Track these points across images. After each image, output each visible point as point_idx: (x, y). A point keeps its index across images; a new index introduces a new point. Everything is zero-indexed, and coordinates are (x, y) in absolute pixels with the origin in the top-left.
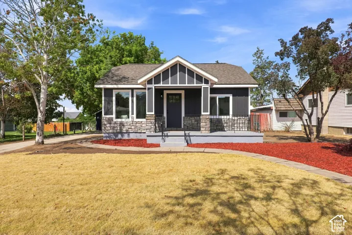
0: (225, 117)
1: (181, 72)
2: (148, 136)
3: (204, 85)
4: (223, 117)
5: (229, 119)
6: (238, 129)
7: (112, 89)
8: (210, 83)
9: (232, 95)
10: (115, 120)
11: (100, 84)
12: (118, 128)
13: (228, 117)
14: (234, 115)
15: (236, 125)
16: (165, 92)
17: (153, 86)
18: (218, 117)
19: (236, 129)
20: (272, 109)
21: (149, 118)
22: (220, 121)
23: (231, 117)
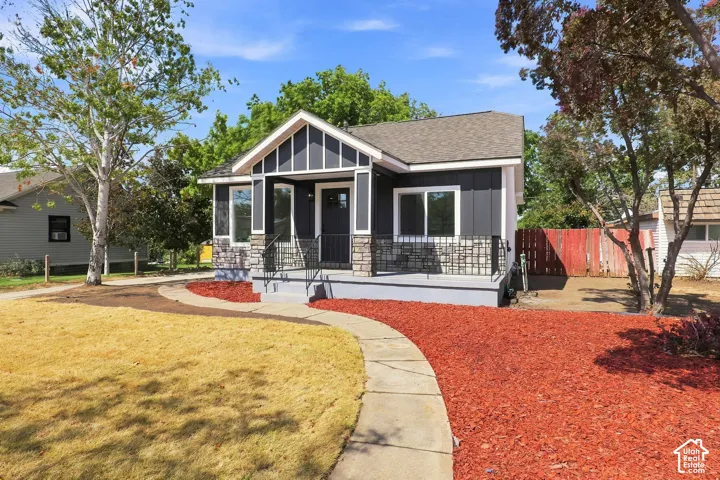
0: (443, 239)
1: (314, 143)
2: (254, 278)
3: (358, 169)
4: (437, 240)
5: (452, 245)
6: (476, 270)
7: (227, 186)
8: (371, 163)
9: (459, 187)
10: (233, 244)
11: (209, 177)
12: (238, 260)
13: (450, 240)
14: (464, 236)
15: (469, 260)
16: (319, 187)
17: (262, 176)
18: (425, 239)
19: (469, 270)
20: (657, 219)
21: (256, 242)
22: (430, 249)
23: (456, 239)
